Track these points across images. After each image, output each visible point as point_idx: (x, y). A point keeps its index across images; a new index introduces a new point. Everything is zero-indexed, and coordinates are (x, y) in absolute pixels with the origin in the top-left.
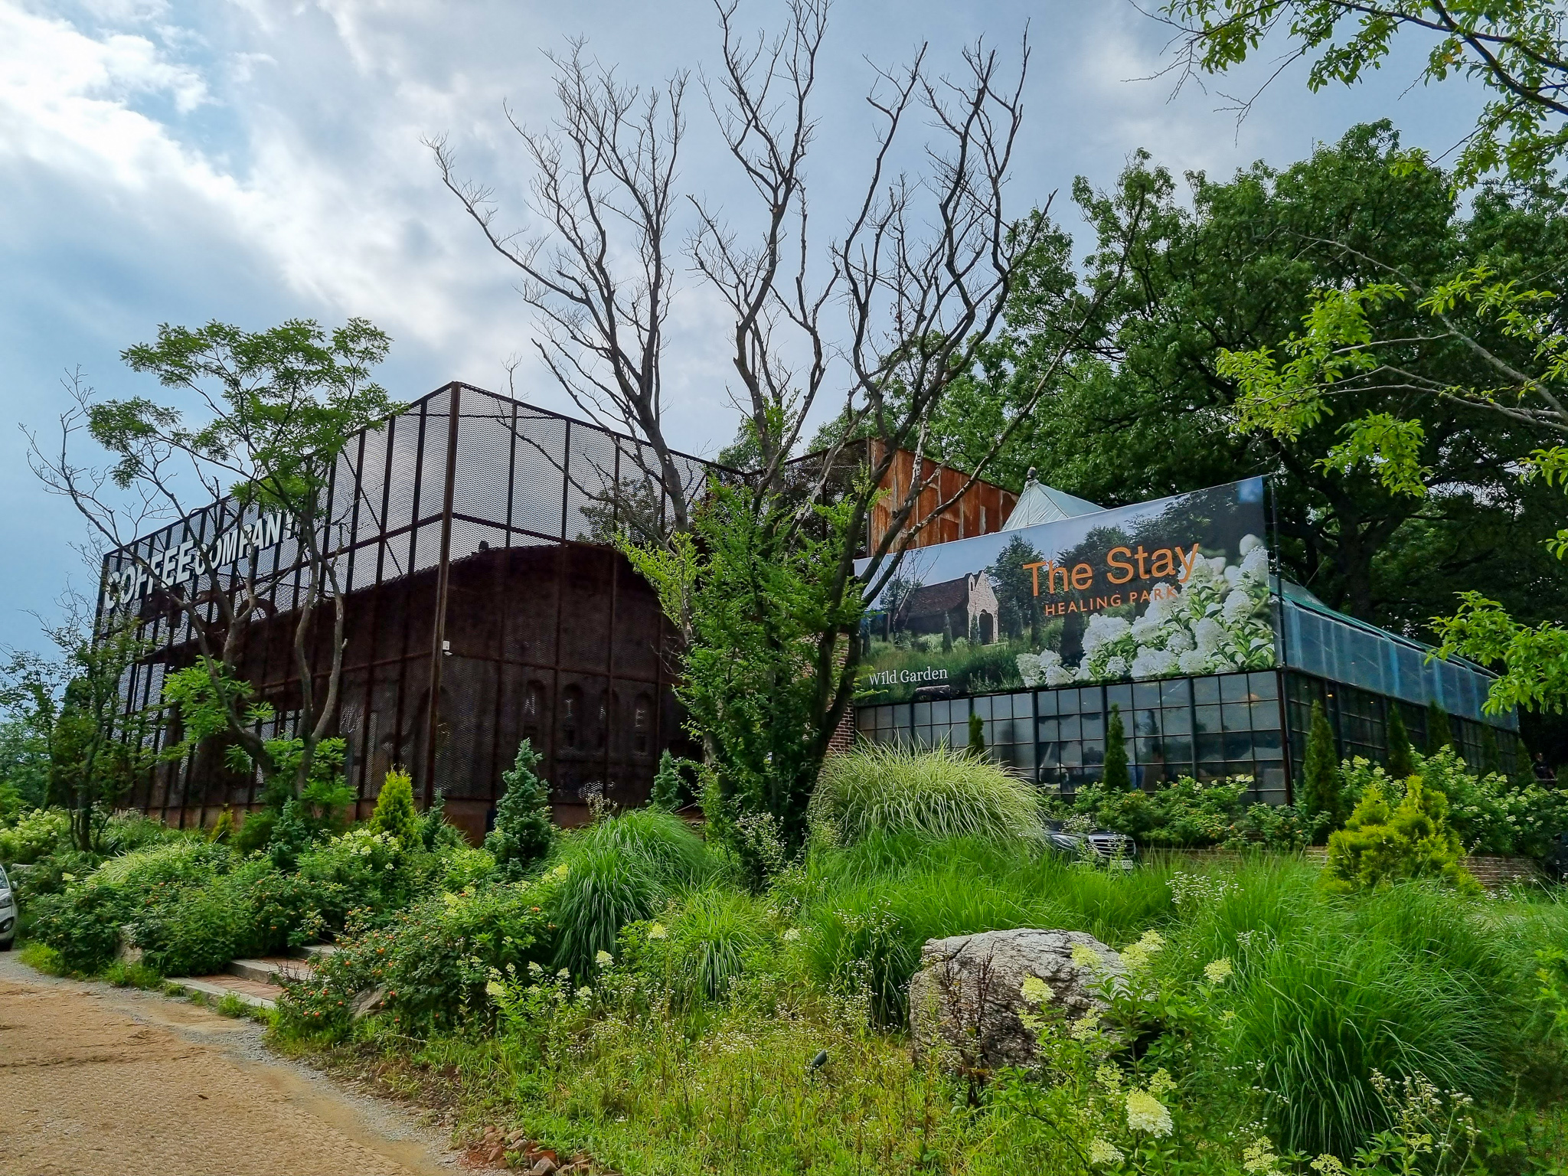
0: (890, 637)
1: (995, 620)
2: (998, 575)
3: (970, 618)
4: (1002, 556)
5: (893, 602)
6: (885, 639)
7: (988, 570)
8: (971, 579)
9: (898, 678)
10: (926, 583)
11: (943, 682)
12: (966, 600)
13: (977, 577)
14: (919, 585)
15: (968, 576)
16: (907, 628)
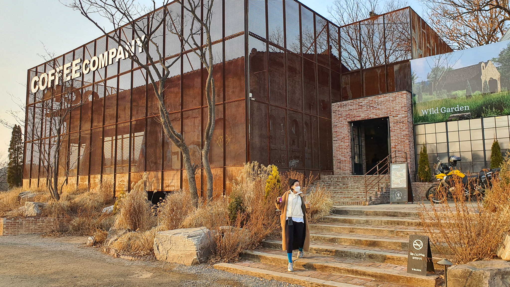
0: (434, 93)
1: (499, 83)
2: (500, 61)
3: (483, 82)
4: (502, 53)
5: (435, 77)
6: (431, 94)
7: (494, 60)
8: (483, 64)
9: (439, 111)
10: (454, 68)
11: (467, 111)
12: (481, 74)
13: (486, 64)
14: (450, 69)
15: (480, 63)
16: (444, 88)
